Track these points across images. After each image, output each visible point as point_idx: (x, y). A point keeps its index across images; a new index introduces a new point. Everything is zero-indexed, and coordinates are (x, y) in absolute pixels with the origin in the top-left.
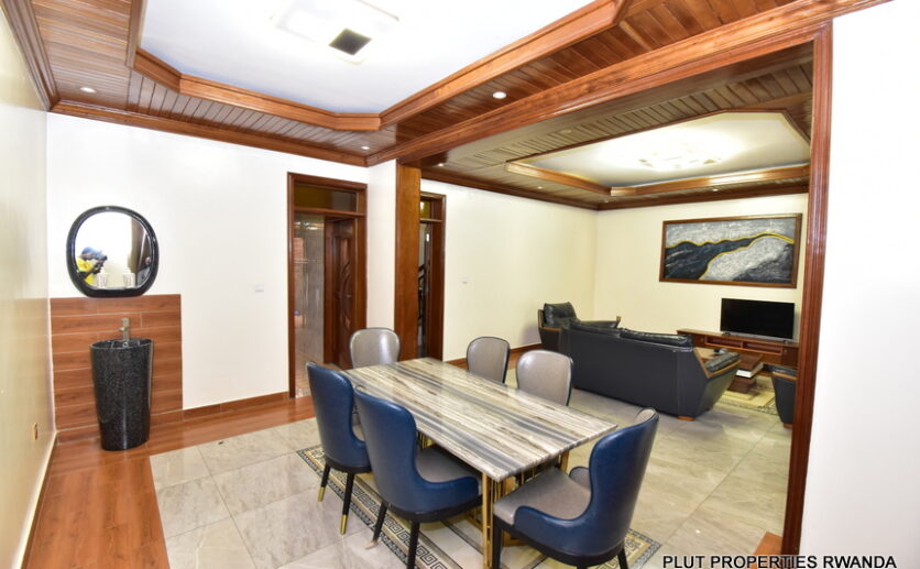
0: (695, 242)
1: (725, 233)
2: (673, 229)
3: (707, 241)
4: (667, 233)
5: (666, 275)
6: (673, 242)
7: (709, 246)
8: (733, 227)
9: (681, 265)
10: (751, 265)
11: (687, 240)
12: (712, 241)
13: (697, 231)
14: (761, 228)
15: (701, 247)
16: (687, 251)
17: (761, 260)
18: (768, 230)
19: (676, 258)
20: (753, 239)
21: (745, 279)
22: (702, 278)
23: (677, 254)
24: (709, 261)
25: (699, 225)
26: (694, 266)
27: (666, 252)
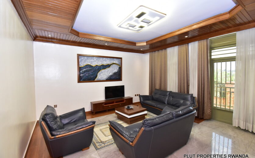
0: (92, 65)
1: (102, 62)
2: (82, 58)
3: (96, 65)
4: (80, 60)
5: (81, 80)
6: (82, 64)
7: (97, 67)
8: (104, 60)
9: (87, 75)
10: (111, 74)
11: (89, 64)
12: (98, 65)
13: (93, 60)
14: (113, 61)
15: (94, 67)
16: (89, 69)
17: (113, 72)
18: (115, 62)
19: (85, 72)
20: (111, 65)
21: (110, 79)
22: (96, 80)
23: (85, 70)
24: (98, 72)
25: (93, 58)
26: (92, 75)
27: (80, 69)
